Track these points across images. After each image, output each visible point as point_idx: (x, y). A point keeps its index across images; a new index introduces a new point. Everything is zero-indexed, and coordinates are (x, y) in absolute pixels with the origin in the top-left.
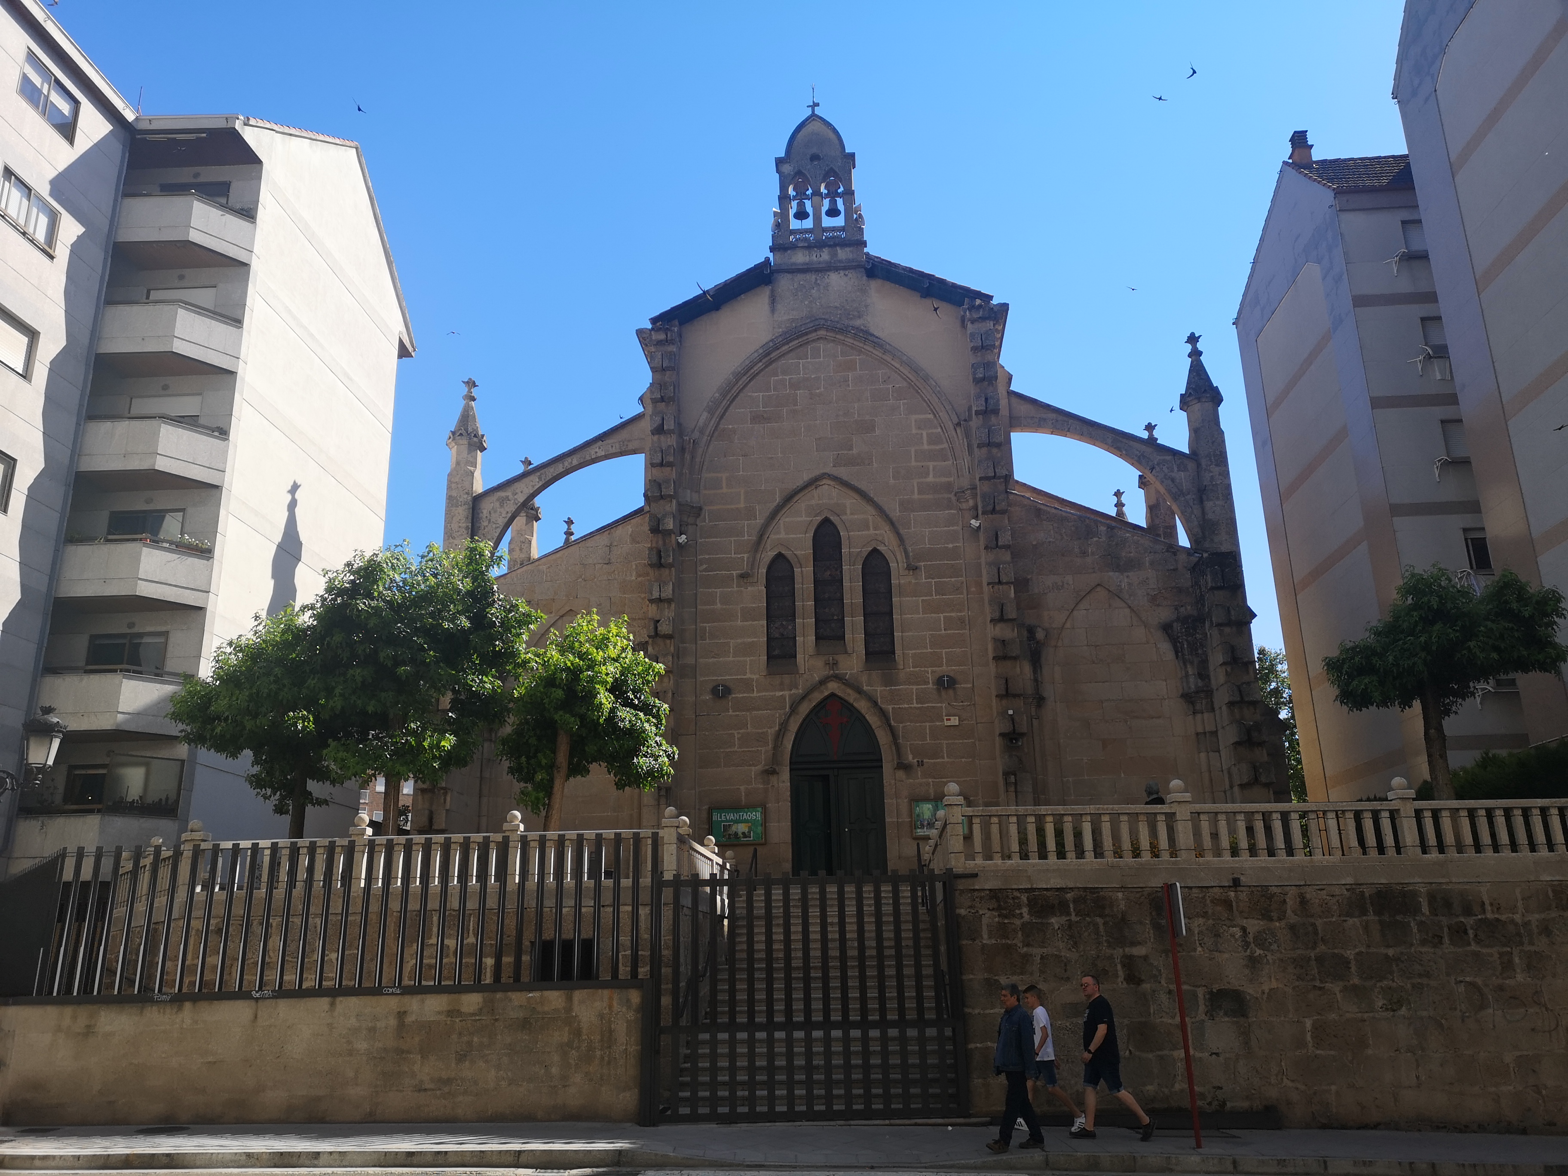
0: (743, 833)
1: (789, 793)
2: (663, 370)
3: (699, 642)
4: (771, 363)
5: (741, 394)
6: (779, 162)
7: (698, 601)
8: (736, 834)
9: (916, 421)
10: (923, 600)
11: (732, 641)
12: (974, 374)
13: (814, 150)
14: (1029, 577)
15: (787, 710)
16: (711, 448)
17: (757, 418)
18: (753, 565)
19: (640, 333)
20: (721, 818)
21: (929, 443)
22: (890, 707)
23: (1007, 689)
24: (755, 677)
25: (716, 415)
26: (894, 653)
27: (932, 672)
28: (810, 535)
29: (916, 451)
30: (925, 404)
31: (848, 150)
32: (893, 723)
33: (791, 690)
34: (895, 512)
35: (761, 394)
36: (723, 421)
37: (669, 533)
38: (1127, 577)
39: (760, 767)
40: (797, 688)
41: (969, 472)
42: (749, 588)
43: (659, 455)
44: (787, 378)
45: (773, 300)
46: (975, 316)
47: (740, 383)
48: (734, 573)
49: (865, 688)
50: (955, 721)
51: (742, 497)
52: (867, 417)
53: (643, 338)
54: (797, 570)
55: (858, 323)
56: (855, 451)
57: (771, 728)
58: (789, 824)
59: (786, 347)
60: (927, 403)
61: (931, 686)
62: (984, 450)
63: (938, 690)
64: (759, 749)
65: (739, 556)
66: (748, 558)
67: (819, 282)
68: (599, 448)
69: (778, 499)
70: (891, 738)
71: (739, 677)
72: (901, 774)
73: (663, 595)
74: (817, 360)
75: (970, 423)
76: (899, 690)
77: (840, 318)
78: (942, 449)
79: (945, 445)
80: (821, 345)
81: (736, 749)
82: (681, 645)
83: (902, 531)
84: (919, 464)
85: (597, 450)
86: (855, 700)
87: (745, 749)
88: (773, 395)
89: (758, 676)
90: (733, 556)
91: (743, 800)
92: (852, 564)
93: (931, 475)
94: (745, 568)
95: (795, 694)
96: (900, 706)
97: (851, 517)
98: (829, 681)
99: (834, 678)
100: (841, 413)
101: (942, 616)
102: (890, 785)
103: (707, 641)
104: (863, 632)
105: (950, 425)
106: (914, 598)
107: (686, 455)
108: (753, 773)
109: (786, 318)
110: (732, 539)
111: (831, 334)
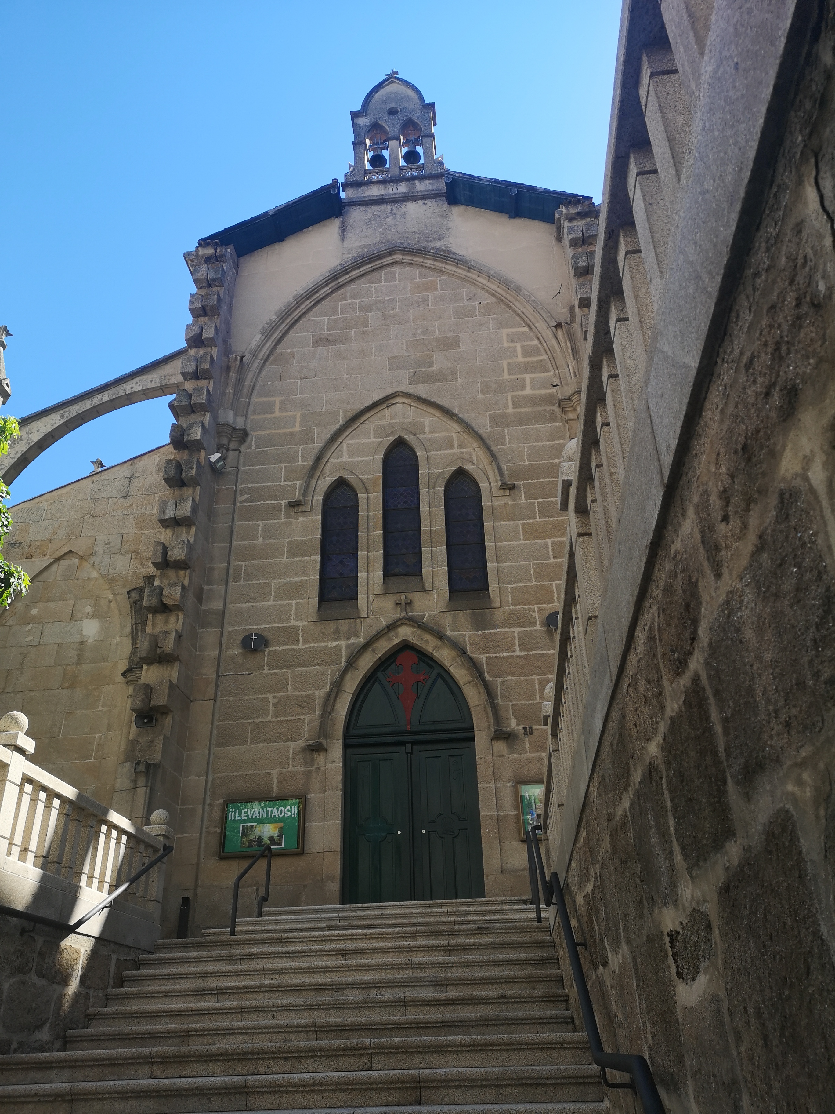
0: (271, 839)
1: (340, 778)
3: (231, 584)
4: (339, 287)
5: (304, 320)
6: (354, 115)
7: (234, 536)
8: (260, 839)
9: (507, 335)
10: (523, 524)
11: (275, 581)
13: (392, 105)
15: (343, 664)
16: (264, 373)
17: (319, 342)
18: (306, 492)
19: (187, 256)
20: (240, 816)
21: (525, 355)
22: (483, 658)
24: (301, 624)
25: (273, 338)
26: (487, 589)
27: (540, 610)
28: (380, 457)
29: (509, 364)
30: (517, 318)
31: (427, 101)
32: (487, 677)
33: (349, 639)
34: (485, 427)
35: (326, 318)
36: (280, 346)
39: (301, 743)
40: (358, 637)
41: (575, 376)
42: (301, 519)
44: (357, 301)
45: (343, 229)
46: (573, 211)
47: (302, 307)
48: (283, 502)
49: (449, 633)
51: (298, 420)
52: (450, 334)
53: (191, 260)
54: (362, 496)
55: (438, 244)
56: (435, 368)
57: (319, 689)
58: (339, 822)
59: (356, 272)
60: (520, 317)
61: (538, 627)
63: (548, 632)
64: (302, 717)
65: (290, 483)
66: (301, 486)
67: (395, 211)
69: (341, 421)
70: (484, 696)
71: (280, 625)
72: (500, 746)
73: (180, 513)
74: (392, 283)
75: (574, 325)
76: (495, 634)
77: (418, 242)
78: (541, 361)
79: (545, 357)
80: (397, 269)
81: (269, 718)
82: (206, 587)
83: (493, 448)
84: (513, 377)
86: (435, 648)
87: (282, 719)
88: (340, 318)
89: (305, 623)
90: (282, 483)
91: (275, 789)
92: (431, 486)
93: (528, 387)
94: (297, 496)
95: (353, 643)
96: (498, 655)
97: (430, 436)
98: (400, 625)
99: (407, 622)
100: (419, 331)
101: (549, 541)
102: (485, 762)
103: (242, 582)
104: (446, 564)
105: (548, 334)
106: (512, 522)
107: (231, 374)
108: (291, 751)
109: (358, 244)
110: (283, 465)
111: (408, 258)
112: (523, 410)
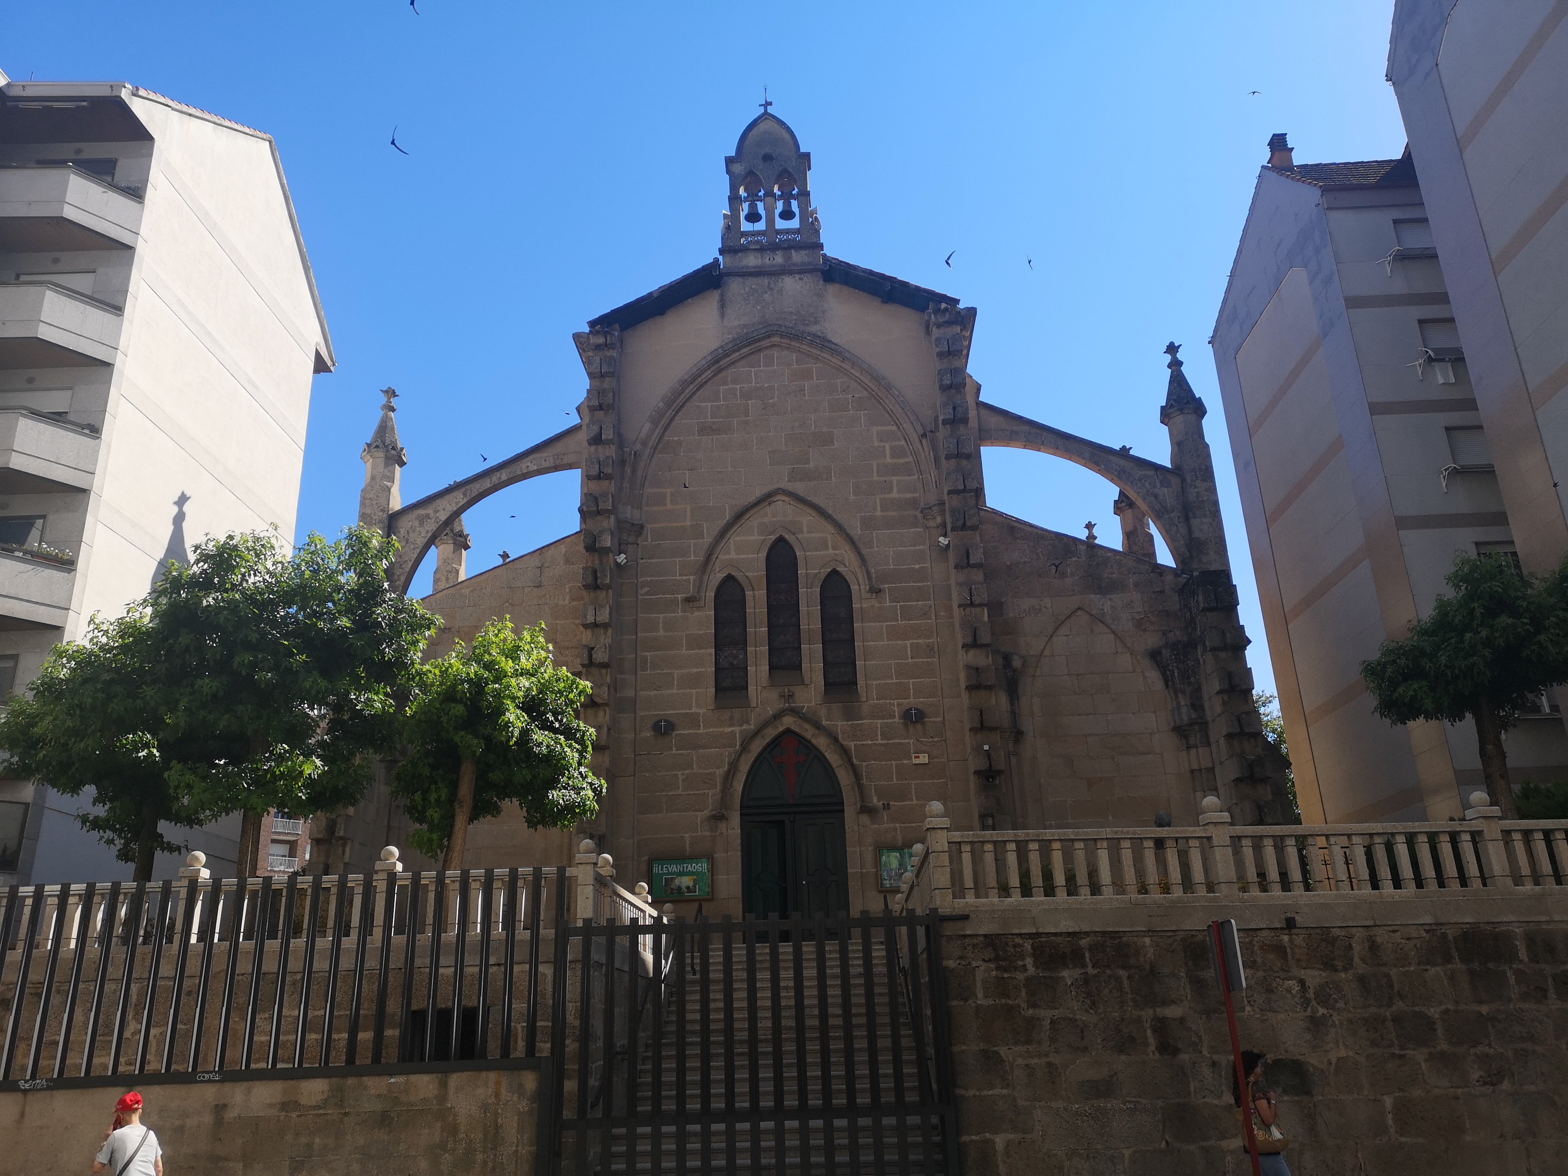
0: (688, 888)
1: (739, 842)
2: (602, 376)
3: (639, 673)
4: (720, 371)
5: (688, 404)
6: (729, 161)
7: (639, 628)
8: (679, 888)
9: (877, 433)
10: (887, 626)
11: (676, 671)
12: (941, 380)
13: (767, 150)
14: (1003, 600)
15: (737, 747)
16: (654, 462)
17: (705, 430)
18: (699, 587)
19: (577, 337)
20: (662, 870)
21: (893, 457)
22: (852, 745)
23: (982, 722)
24: (701, 711)
25: (660, 426)
26: (856, 684)
27: (899, 705)
28: (763, 555)
29: (878, 465)
30: (887, 416)
31: (802, 149)
32: (855, 761)
33: (741, 725)
34: (856, 530)
35: (709, 404)
36: (668, 433)
37: (606, 551)
38: (1110, 599)
39: (706, 813)
40: (750, 724)
41: (937, 487)
42: (696, 614)
43: (597, 466)
44: (738, 387)
45: (723, 305)
46: (941, 320)
47: (687, 392)
48: (679, 596)
49: (824, 723)
50: (924, 759)
51: (688, 513)
52: (825, 429)
53: (580, 343)
54: (748, 593)
55: (814, 329)
56: (812, 465)
57: (719, 768)
58: (740, 876)
59: (736, 355)
60: (889, 414)
61: (897, 720)
62: (953, 462)
63: (905, 725)
64: (706, 791)
65: (685, 578)
66: (695, 581)
67: (772, 286)
68: (531, 462)
69: (728, 517)
70: (853, 778)
71: (684, 711)
72: (864, 819)
73: (600, 619)
74: (770, 368)
75: (937, 434)
76: (862, 724)
77: (795, 324)
78: (907, 463)
79: (910, 459)
80: (775, 353)
81: (680, 792)
82: (619, 676)
83: (863, 551)
84: (883, 479)
85: (529, 464)
86: (813, 735)
87: (690, 792)
88: (723, 405)
89: (705, 710)
90: (678, 578)
91: (688, 849)
92: (809, 586)
93: (895, 491)
94: (692, 591)
95: (745, 730)
96: (864, 743)
97: (808, 535)
98: (784, 716)
99: (790, 713)
100: (797, 424)
101: (908, 643)
102: (852, 831)
103: (648, 672)
104: (822, 661)
105: (915, 438)
106: (878, 624)
107: (626, 468)
108: (699, 819)
109: (736, 323)
110: (677, 560)
111: (785, 341)
112: (890, 514)
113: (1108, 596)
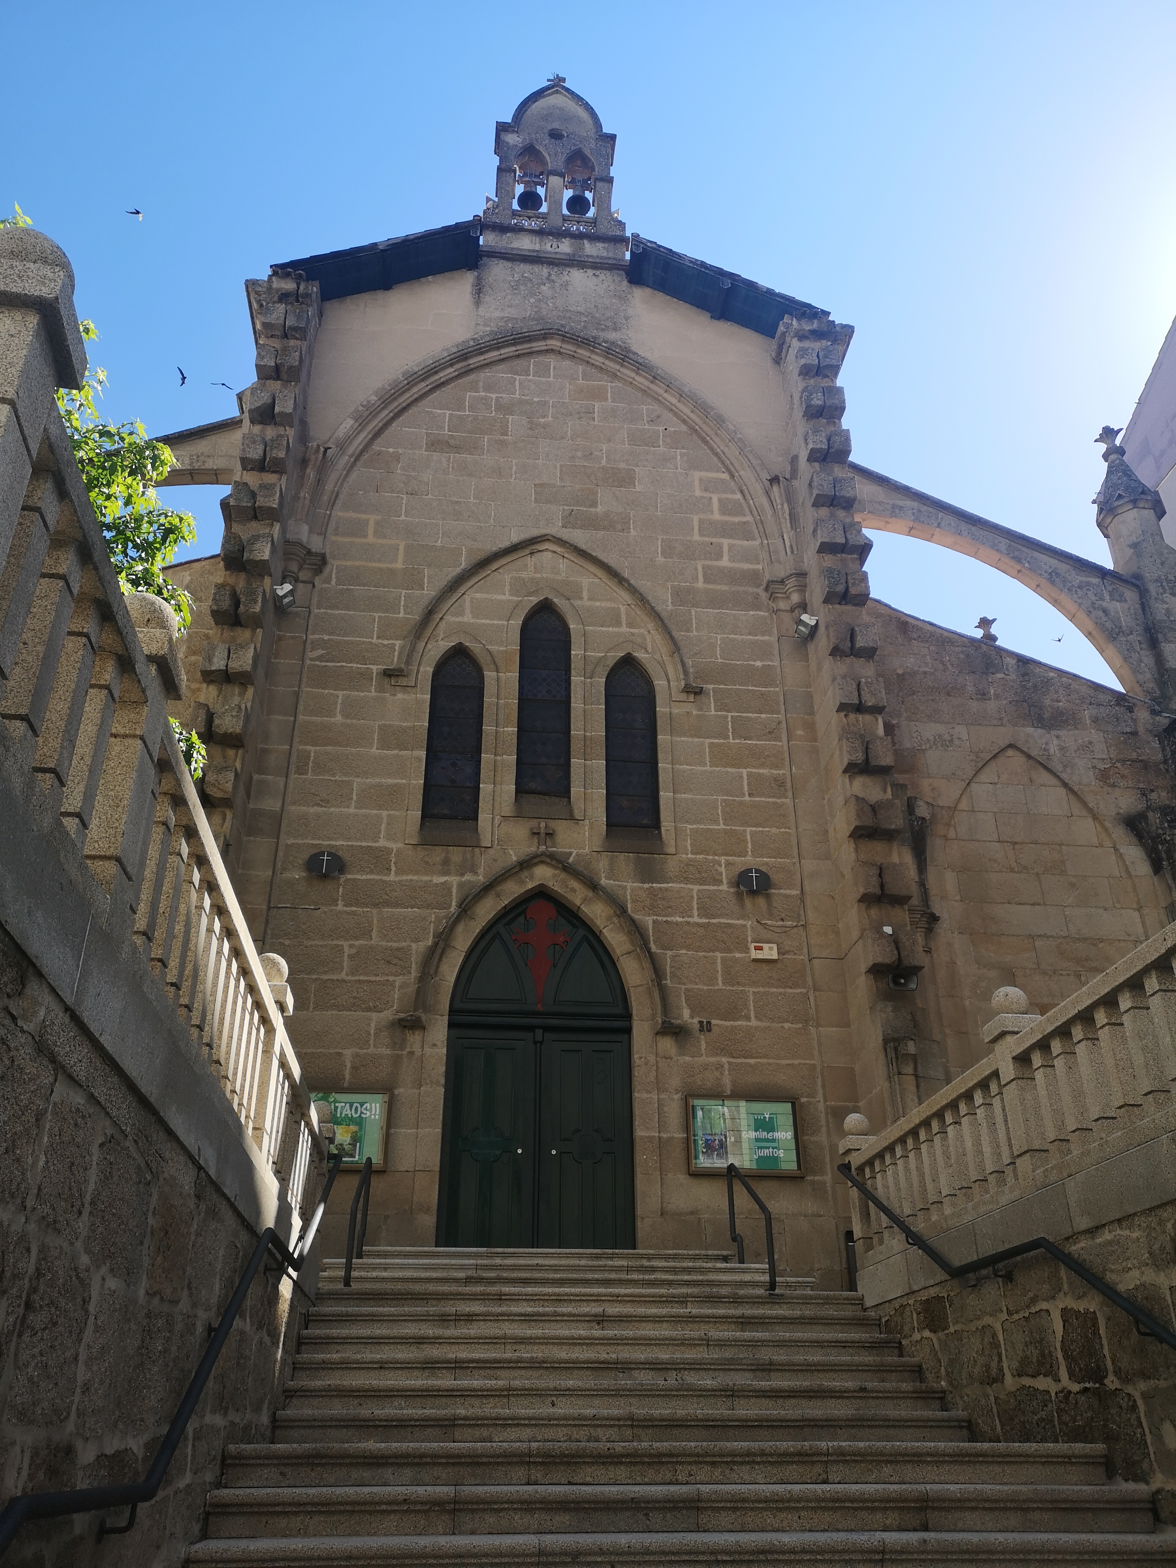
0: (340, 1147)
1: (442, 1069)
2: (286, 334)
3: (293, 776)
4: (468, 371)
5: (413, 410)
6: (502, 128)
7: (301, 708)
9: (701, 480)
10: (711, 744)
11: (358, 780)
13: (556, 125)
14: (894, 722)
15: (452, 909)
16: (353, 476)
17: (435, 444)
18: (409, 658)
19: (251, 285)
21: (723, 512)
22: (648, 921)
23: (882, 886)
24: (394, 846)
25: (369, 428)
26: (659, 825)
27: (728, 864)
28: (517, 623)
29: (701, 521)
30: (715, 459)
31: (606, 129)
32: (654, 948)
33: (462, 875)
34: (666, 604)
35: (448, 412)
36: (379, 440)
37: (260, 569)
38: (1057, 737)
39: (388, 1015)
40: (476, 873)
41: (792, 552)
42: (400, 696)
44: (494, 396)
45: (479, 290)
46: (807, 326)
47: (415, 390)
48: (374, 668)
49: (604, 882)
50: (770, 952)
51: (401, 553)
52: (622, 465)
53: (257, 293)
54: (489, 675)
55: (612, 336)
56: (600, 509)
57: (417, 940)
58: (439, 1130)
59: (493, 355)
60: (719, 458)
61: (724, 887)
62: (824, 512)
63: (739, 895)
64: (391, 978)
65: (386, 642)
66: (402, 648)
67: (553, 277)
69: (464, 564)
70: (650, 974)
71: (364, 844)
72: (667, 1044)
73: (235, 668)
74: (544, 379)
75: (796, 483)
76: (666, 889)
77: (585, 327)
78: (745, 523)
79: (749, 518)
80: (552, 361)
81: (343, 976)
82: (256, 777)
83: (675, 634)
84: (706, 539)
86: (584, 900)
87: (362, 978)
88: (468, 416)
89: (400, 845)
90: (375, 641)
91: (347, 1077)
92: (588, 675)
93: (726, 557)
94: (395, 662)
95: (469, 882)
96: (669, 919)
97: (589, 603)
98: (536, 864)
99: (549, 860)
100: (579, 454)
101: (745, 772)
102: (646, 1064)
103: (309, 776)
104: (604, 785)
105: (757, 488)
106: (696, 740)
107: (308, 470)
108: (373, 1025)
109: (498, 314)
110: (376, 615)
111: (569, 348)
112: (718, 587)
113: (1054, 732)
